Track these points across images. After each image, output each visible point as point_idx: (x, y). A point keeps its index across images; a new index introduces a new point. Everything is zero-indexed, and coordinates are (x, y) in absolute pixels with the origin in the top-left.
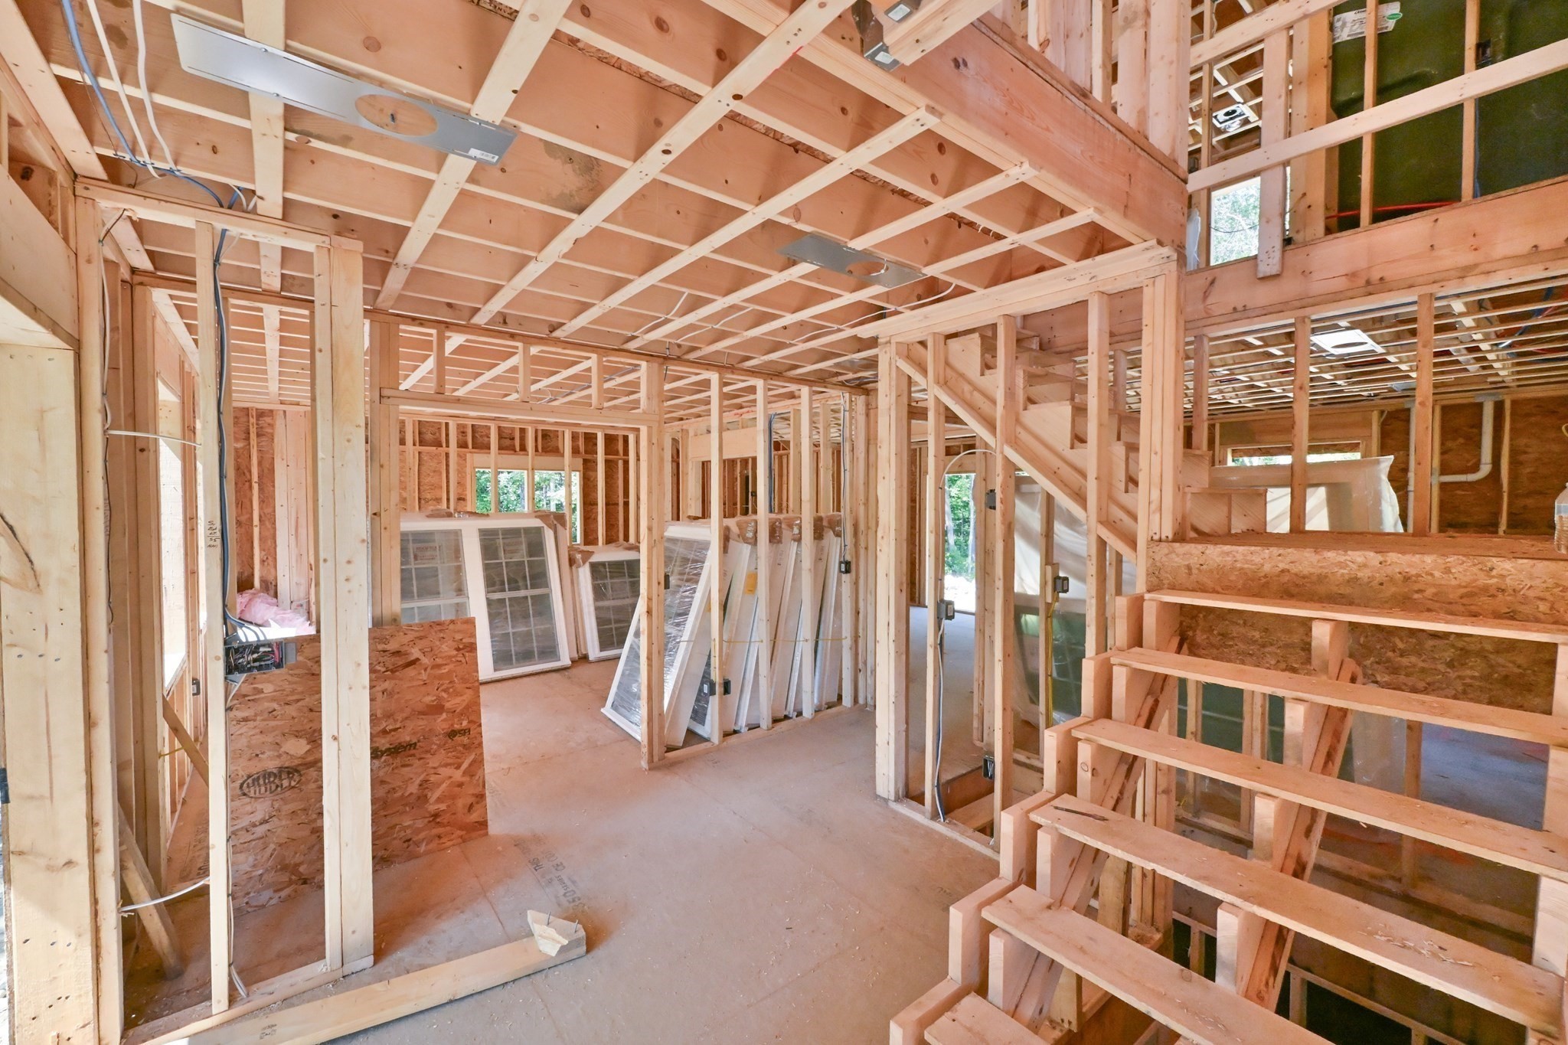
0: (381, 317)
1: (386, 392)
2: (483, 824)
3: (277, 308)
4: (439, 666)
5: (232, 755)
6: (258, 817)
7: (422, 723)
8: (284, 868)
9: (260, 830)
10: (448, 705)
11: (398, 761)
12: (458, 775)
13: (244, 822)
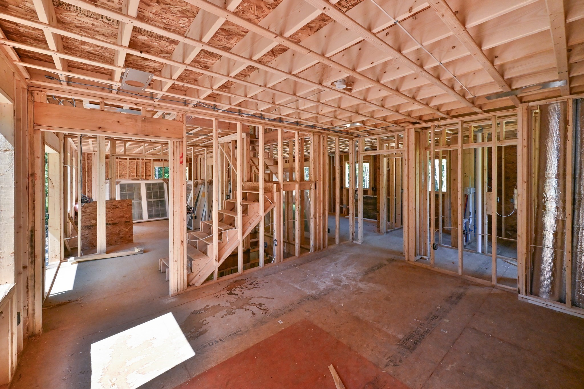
0: (112, 140)
1: (113, 154)
2: (132, 240)
3: (91, 140)
4: (123, 208)
5: (82, 222)
6: (86, 234)
7: (119, 219)
8: (90, 243)
9: (86, 236)
10: (125, 216)
11: (114, 226)
12: (127, 230)
13: (83, 234)
